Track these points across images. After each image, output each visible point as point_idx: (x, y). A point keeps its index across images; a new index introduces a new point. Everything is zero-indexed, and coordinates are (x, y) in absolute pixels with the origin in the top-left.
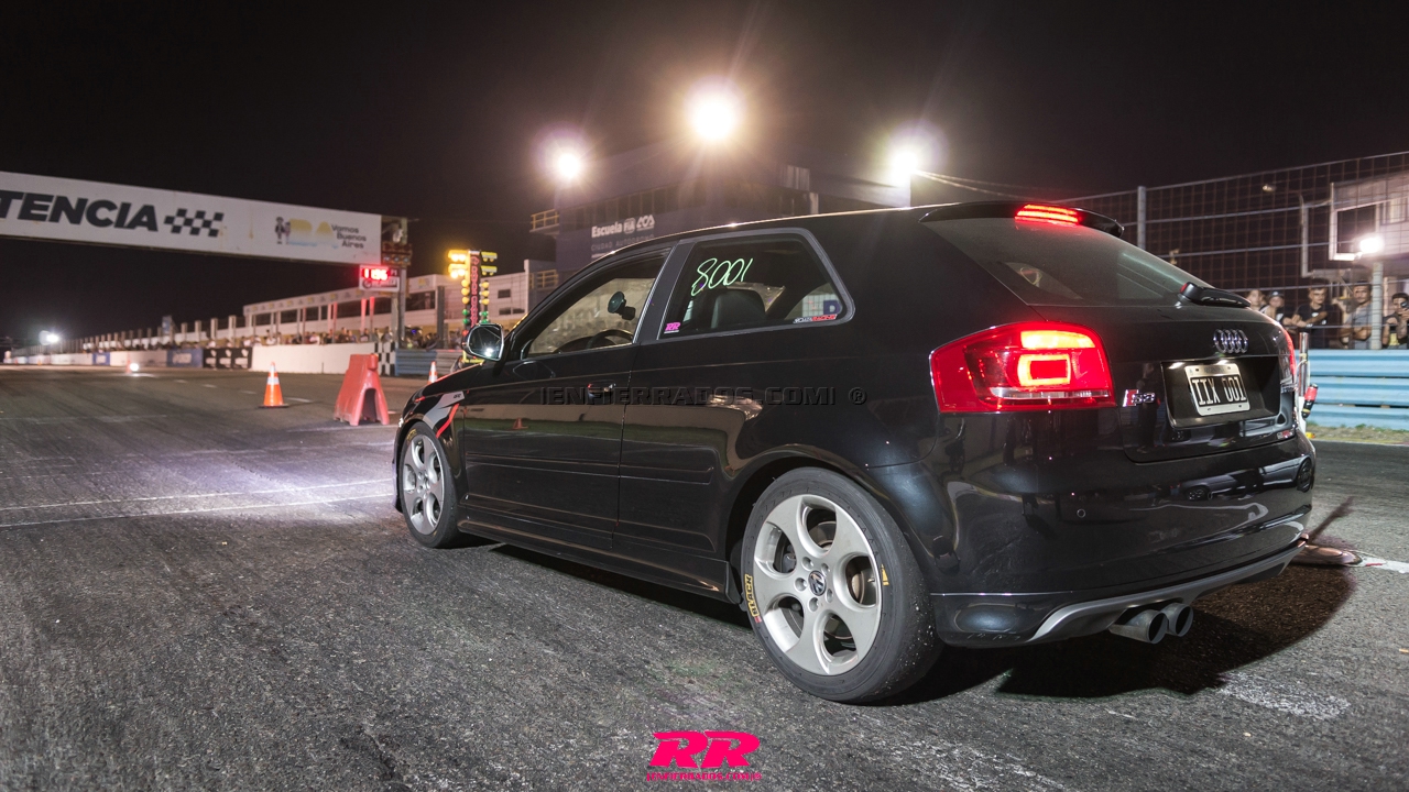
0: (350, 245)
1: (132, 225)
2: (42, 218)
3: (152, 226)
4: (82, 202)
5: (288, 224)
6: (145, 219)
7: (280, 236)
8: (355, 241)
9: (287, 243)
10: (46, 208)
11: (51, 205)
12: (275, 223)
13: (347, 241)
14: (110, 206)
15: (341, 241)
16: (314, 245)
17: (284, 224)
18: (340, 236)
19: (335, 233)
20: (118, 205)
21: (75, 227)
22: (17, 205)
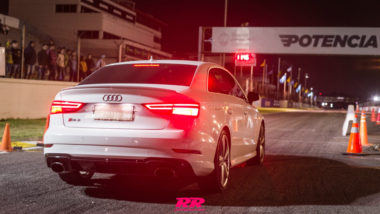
1: (366, 46)
2: (330, 45)
4: (346, 37)
6: (372, 42)
10: (331, 41)
11: (334, 39)
14: (357, 37)
20: (361, 37)
21: (343, 48)
22: (321, 41)
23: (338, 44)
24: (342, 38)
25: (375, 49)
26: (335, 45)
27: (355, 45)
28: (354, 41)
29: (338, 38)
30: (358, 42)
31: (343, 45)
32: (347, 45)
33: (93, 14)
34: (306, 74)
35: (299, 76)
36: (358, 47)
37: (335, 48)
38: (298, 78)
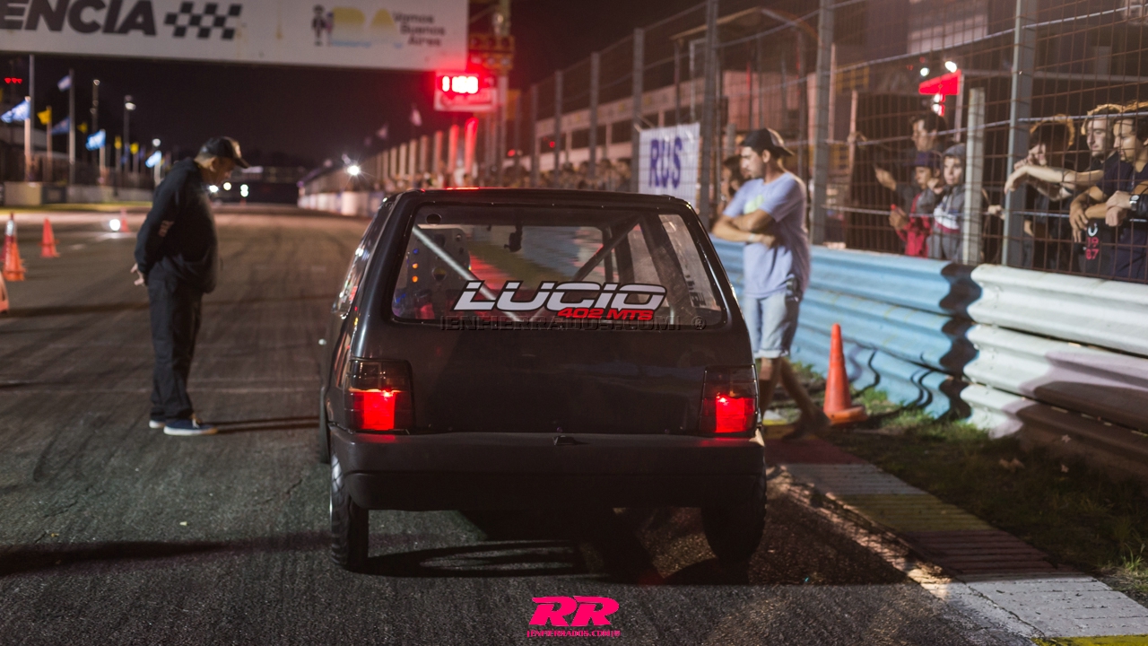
0: (419, 42)
1: (124, 30)
2: (18, 26)
3: (149, 29)
4: (63, 1)
5: (331, 15)
6: (140, 19)
7: (318, 34)
8: (427, 36)
9: (330, 44)
10: (20, 12)
11: (28, 7)
12: (311, 15)
13: (417, 36)
14: (97, 4)
15: (407, 37)
16: (367, 45)
17: (324, 16)
18: (405, 29)
19: (398, 25)
20: (108, 2)
21: (55, 35)
23: (42, 23)
25: (150, 39)
26: (32, 25)
27: (92, 28)
28: (88, 15)
30: (100, 17)
31: (55, 25)
32: (66, 25)
34: (128, 98)
35: (95, 103)
36: (99, 33)
37: (31, 33)
38: (93, 111)
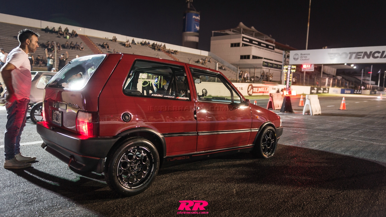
22: (354, 55)
23: (366, 57)
24: (368, 53)
27: (377, 57)
28: (376, 55)
29: (366, 53)
30: (379, 55)
31: (369, 57)
32: (371, 57)
33: (249, 47)
36: (379, 58)
37: (363, 59)
